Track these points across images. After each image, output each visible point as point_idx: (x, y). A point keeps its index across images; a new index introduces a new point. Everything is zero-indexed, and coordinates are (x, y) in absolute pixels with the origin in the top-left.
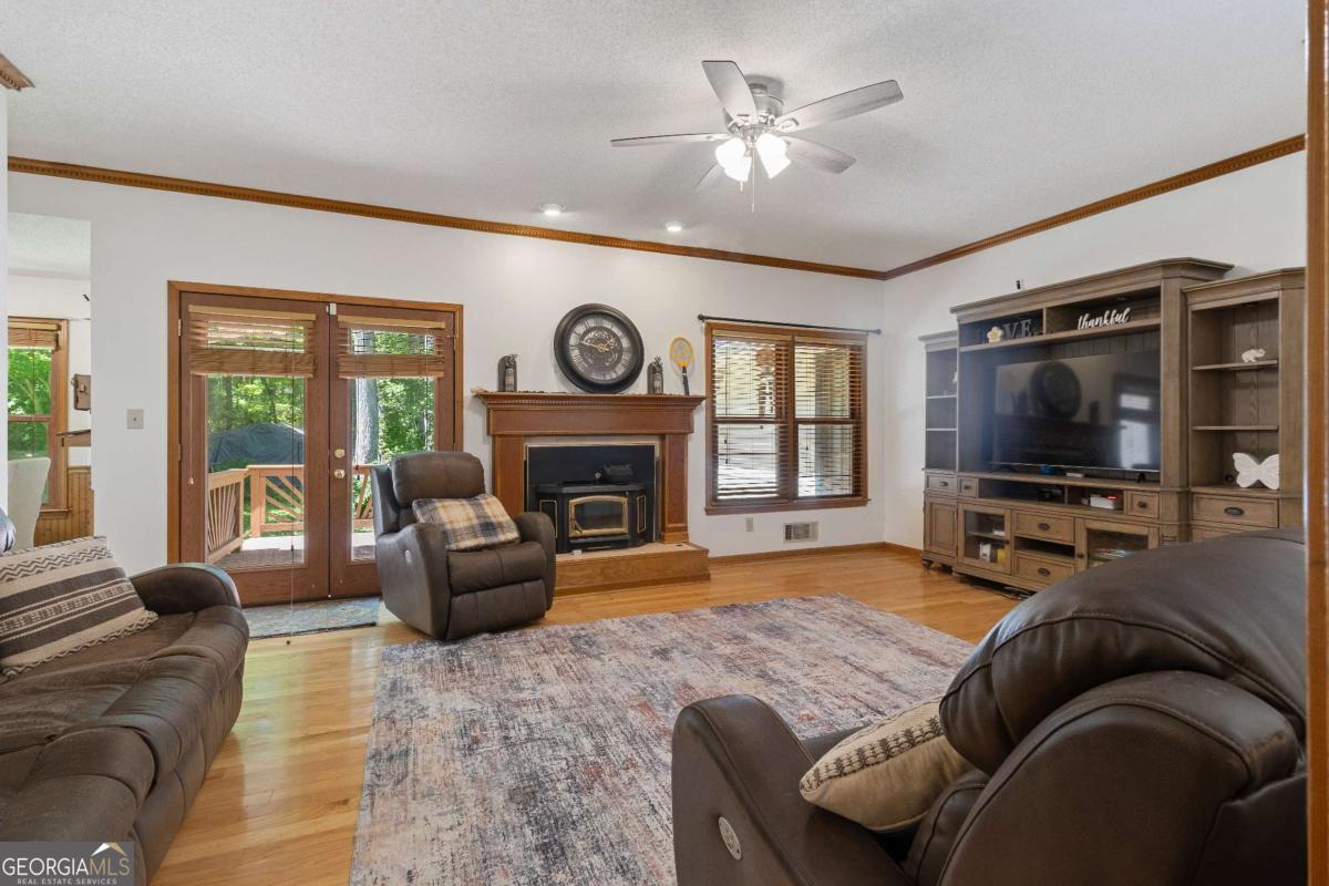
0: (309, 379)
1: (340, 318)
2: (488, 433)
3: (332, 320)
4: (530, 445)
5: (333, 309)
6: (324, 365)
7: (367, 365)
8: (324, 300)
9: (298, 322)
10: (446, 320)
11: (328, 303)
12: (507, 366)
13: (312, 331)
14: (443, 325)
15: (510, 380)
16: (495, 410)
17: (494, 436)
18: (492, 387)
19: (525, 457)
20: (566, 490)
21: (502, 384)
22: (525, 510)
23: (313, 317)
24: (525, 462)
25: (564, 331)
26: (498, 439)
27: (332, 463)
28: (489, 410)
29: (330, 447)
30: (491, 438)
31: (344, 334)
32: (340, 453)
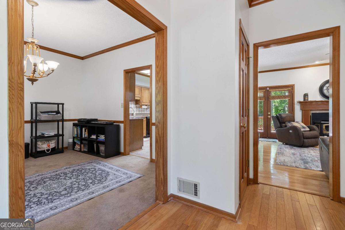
0: (264, 101)
1: (269, 90)
2: (301, 110)
3: (268, 90)
4: (312, 112)
5: (268, 89)
6: (266, 98)
7: (274, 98)
8: (266, 88)
9: (262, 92)
10: (291, 88)
11: (267, 88)
12: (306, 96)
13: (264, 93)
14: (290, 89)
15: (307, 98)
16: (302, 105)
17: (302, 110)
18: (302, 100)
19: (311, 114)
20: (322, 122)
21: (304, 99)
22: (311, 125)
23: (265, 91)
24: (311, 116)
25: (322, 86)
26: (303, 111)
27: (268, 115)
28: (301, 105)
29: (268, 112)
30: (301, 111)
31: (270, 92)
32: (269, 113)
